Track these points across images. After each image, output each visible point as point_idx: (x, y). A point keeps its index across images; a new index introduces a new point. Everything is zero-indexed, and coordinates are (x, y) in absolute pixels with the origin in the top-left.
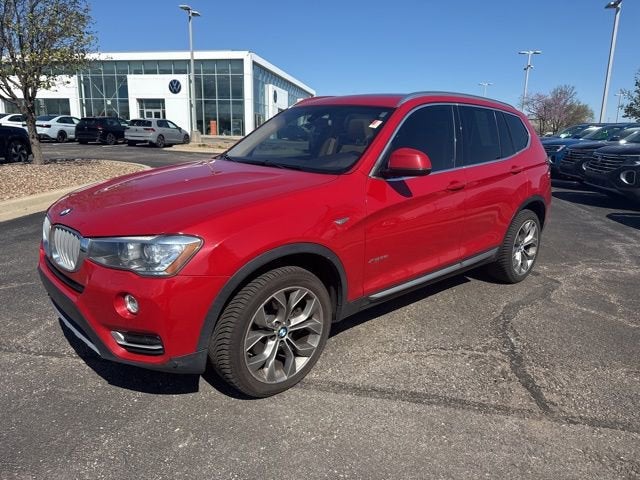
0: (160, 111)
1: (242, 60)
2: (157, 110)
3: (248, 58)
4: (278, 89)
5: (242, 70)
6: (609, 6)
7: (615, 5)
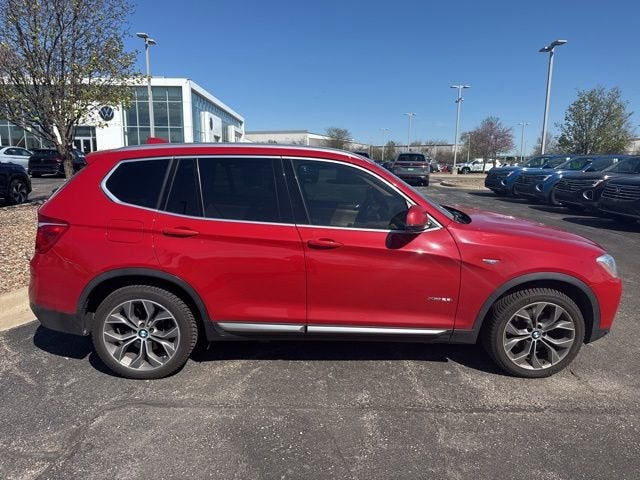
0: (90, 138)
1: (181, 87)
2: (87, 138)
3: (186, 86)
4: (215, 118)
5: (180, 98)
6: (543, 50)
7: (549, 49)
